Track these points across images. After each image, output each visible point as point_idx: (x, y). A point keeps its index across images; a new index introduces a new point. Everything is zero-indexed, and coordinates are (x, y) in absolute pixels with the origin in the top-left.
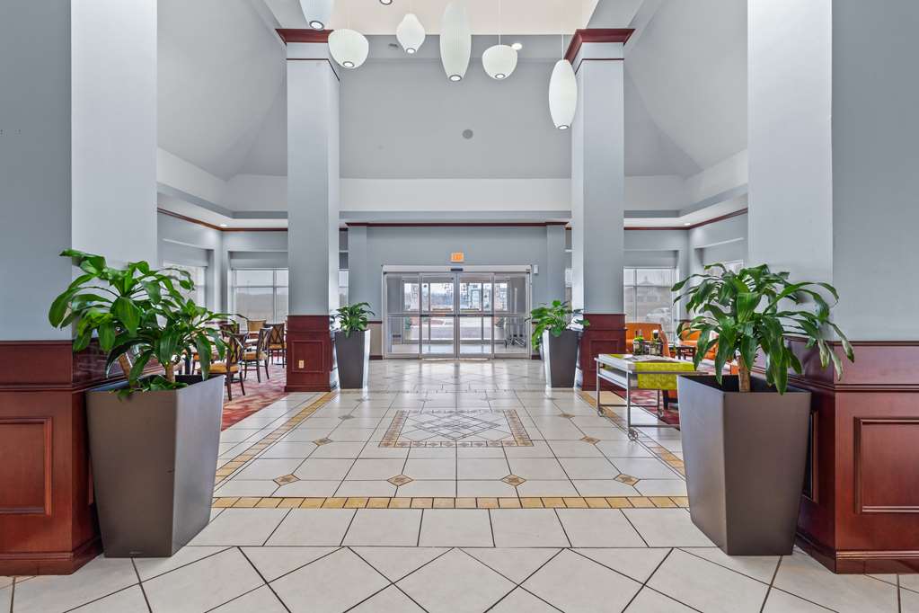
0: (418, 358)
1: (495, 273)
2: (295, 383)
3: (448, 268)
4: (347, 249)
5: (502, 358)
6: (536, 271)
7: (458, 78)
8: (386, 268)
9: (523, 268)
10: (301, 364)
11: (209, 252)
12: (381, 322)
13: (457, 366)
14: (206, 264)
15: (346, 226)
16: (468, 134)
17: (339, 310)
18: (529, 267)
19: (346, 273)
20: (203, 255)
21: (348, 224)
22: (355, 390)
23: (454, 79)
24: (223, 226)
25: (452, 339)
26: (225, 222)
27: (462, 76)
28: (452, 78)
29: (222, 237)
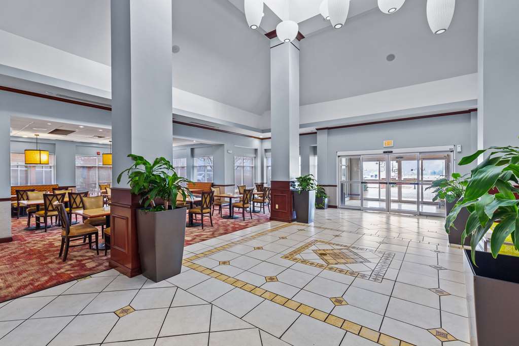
0: (360, 210)
1: (420, 153)
2: (274, 216)
3: (381, 151)
4: (316, 144)
5: (427, 216)
6: (459, 149)
7: (340, 26)
8: (339, 153)
9: (447, 148)
10: (277, 206)
11: (256, 150)
12: (336, 186)
13: (388, 218)
14: (254, 156)
15: (316, 131)
16: (391, 57)
17: (297, 178)
18: (452, 147)
19: (316, 157)
20: (254, 151)
21: (317, 129)
22: (303, 224)
23: (337, 27)
24: (261, 137)
25: (385, 198)
26: (262, 136)
27: (343, 24)
28: (336, 27)
29: (262, 142)
